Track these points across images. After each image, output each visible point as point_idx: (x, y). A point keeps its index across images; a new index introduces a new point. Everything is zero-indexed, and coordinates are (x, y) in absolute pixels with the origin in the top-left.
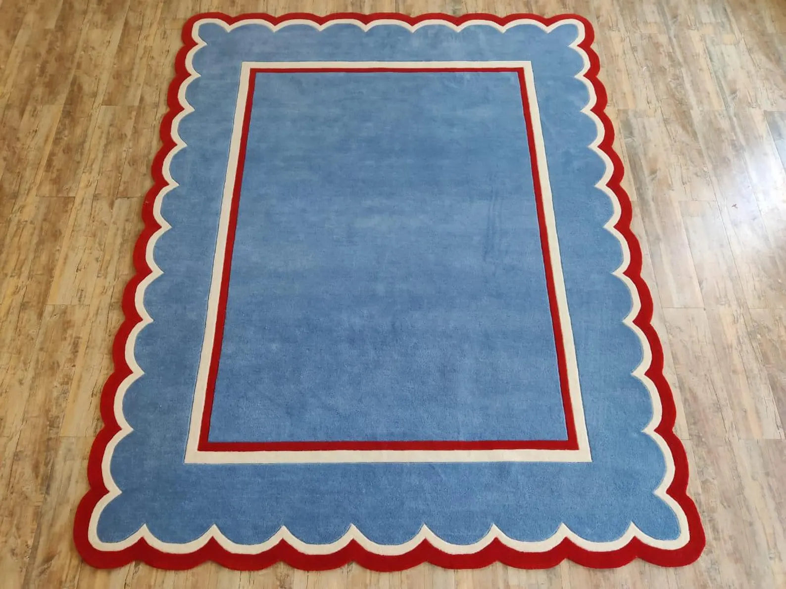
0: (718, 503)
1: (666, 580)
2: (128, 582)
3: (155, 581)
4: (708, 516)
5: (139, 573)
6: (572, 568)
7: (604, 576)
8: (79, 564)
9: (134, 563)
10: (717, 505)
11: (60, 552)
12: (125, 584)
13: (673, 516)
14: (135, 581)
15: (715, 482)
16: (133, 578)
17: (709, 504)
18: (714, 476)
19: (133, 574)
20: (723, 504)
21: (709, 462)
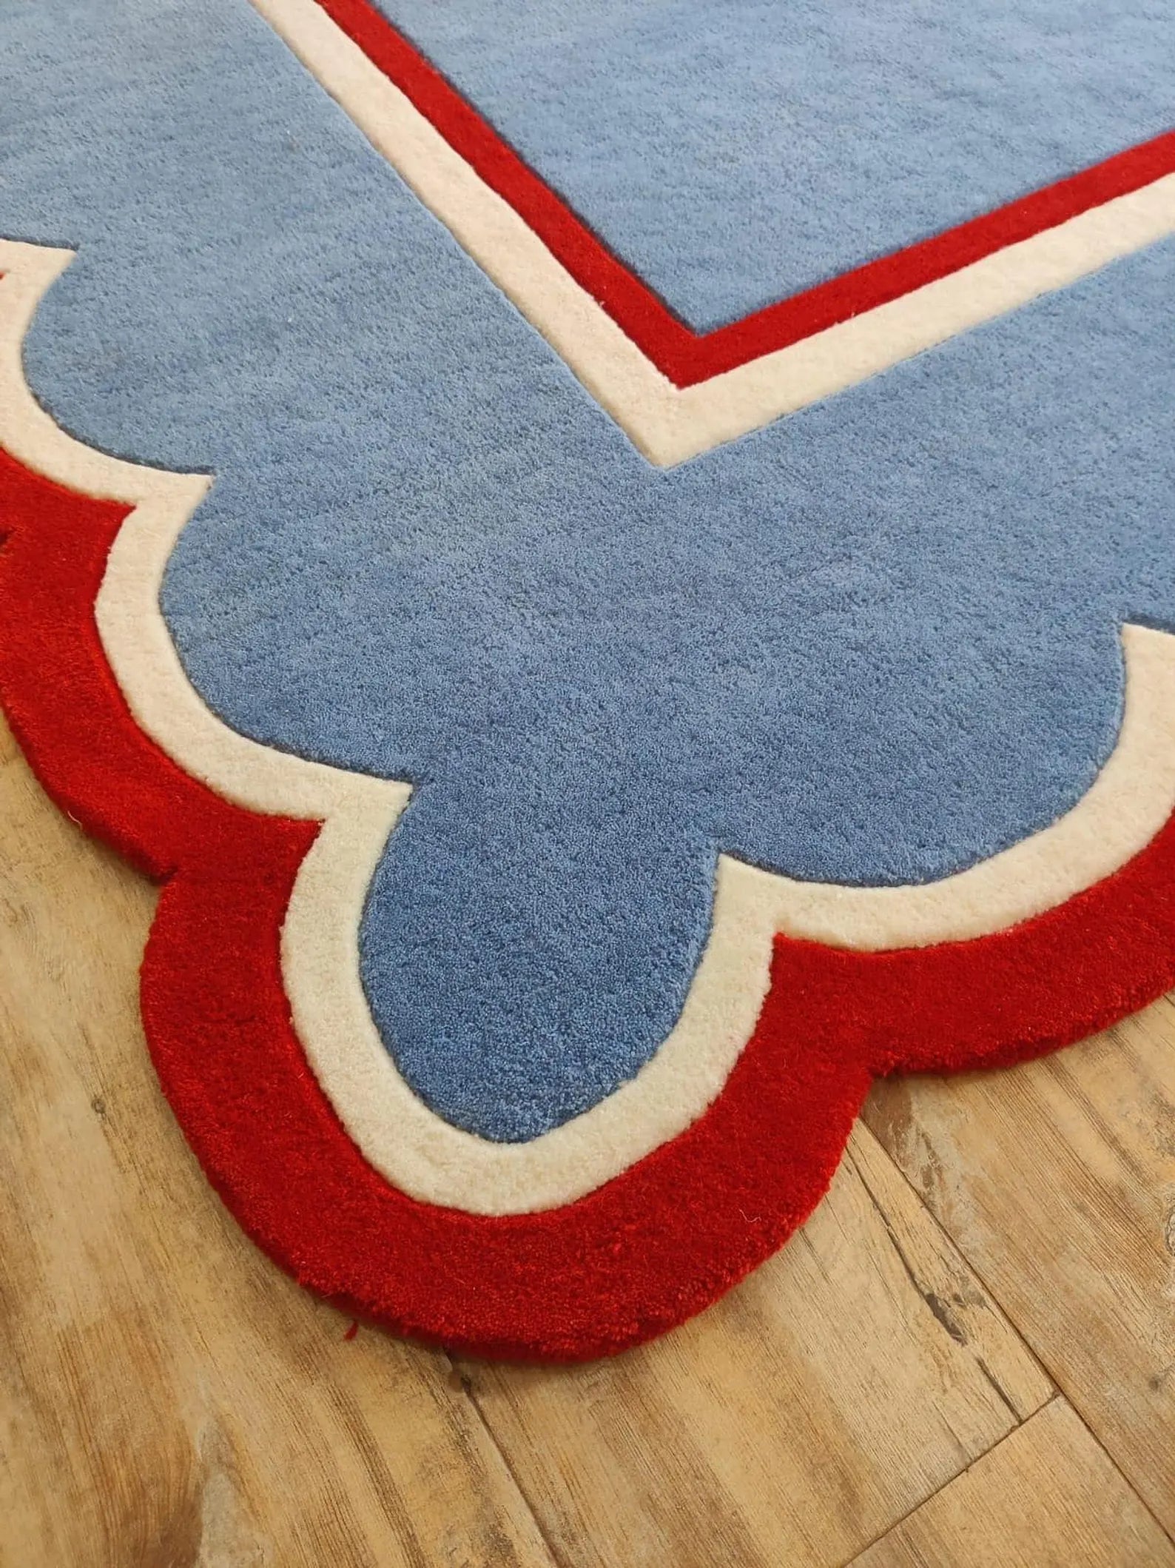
2: (936, 1278)
3: (1113, 1142)
5: (955, 1165)
8: (452, 1416)
9: (861, 1138)
11: (225, 1436)
12: (931, 1300)
14: (976, 1236)
16: (950, 1234)
19: (927, 1204)
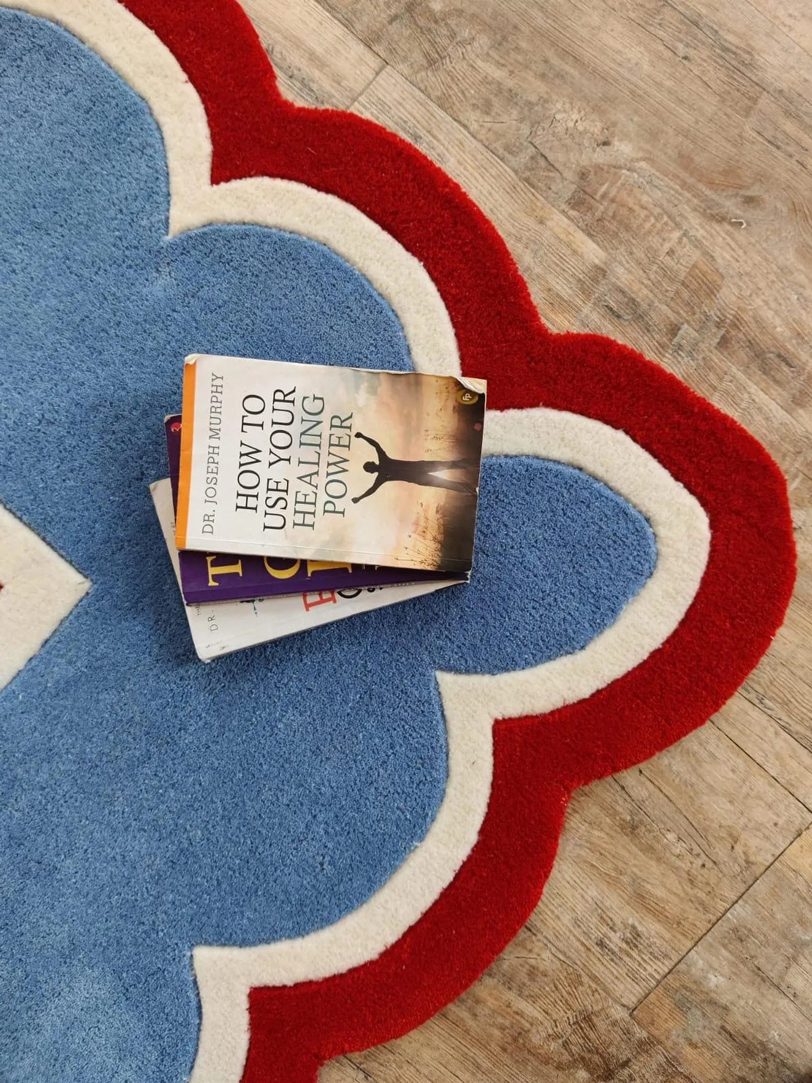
0: (696, 225)
1: (740, 762)
4: (702, 327)
6: (372, 1066)
7: (508, 981)
10: (697, 244)
13: (570, 485)
15: (623, 149)
17: (665, 271)
18: (596, 127)
20: (721, 219)
21: (534, 88)
